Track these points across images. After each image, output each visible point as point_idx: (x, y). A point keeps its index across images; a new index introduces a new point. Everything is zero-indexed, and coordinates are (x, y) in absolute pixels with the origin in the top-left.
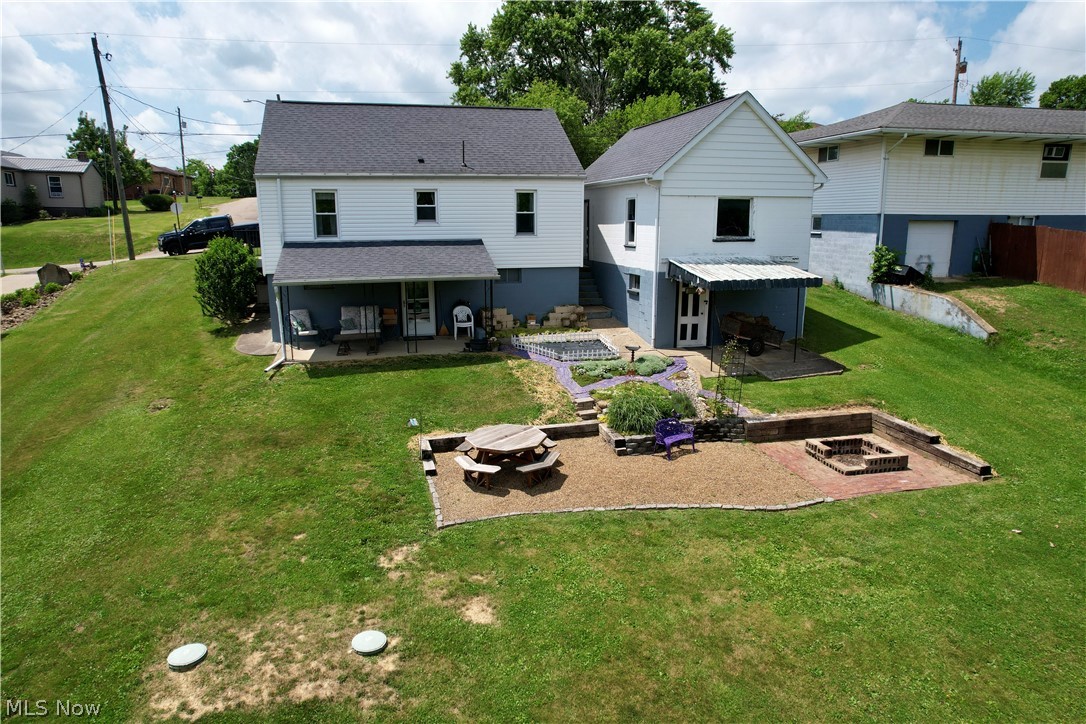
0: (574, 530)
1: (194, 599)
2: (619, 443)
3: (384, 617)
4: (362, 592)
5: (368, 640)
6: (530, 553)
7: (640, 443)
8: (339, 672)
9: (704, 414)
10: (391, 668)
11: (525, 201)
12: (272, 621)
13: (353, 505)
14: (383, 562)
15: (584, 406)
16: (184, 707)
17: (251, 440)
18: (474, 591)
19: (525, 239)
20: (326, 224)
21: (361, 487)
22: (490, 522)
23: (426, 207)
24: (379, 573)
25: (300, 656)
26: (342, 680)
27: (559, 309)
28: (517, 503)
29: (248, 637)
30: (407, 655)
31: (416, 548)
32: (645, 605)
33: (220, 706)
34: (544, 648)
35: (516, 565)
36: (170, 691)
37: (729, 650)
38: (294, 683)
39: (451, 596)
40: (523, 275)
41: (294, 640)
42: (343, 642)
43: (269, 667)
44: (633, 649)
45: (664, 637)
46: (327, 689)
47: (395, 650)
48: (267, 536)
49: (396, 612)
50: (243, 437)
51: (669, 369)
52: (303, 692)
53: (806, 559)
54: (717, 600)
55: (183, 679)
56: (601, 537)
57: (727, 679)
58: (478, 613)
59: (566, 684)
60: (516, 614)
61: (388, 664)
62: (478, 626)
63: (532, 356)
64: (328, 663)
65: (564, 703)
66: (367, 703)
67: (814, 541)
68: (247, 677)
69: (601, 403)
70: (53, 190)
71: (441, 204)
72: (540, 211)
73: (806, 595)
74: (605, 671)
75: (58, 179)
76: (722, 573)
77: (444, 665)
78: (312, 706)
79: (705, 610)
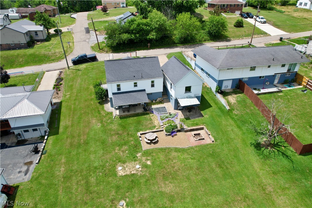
0: (159, 151)
1: (117, 161)
2: (166, 134)
3: (139, 163)
4: (136, 160)
5: (138, 166)
6: (154, 154)
7: (169, 134)
8: (135, 170)
9: (179, 128)
10: (141, 170)
11: (153, 82)
12: (127, 164)
13: (132, 146)
14: (137, 156)
15: (162, 126)
16: (122, 174)
17: (115, 133)
18: (148, 160)
19: (153, 88)
20: (119, 89)
21: (132, 142)
22: (149, 149)
23: (136, 85)
24: (137, 157)
25: (131, 168)
26: (136, 171)
27: (158, 99)
28: (153, 146)
29: (125, 166)
30: (142, 168)
31: (141, 153)
32: (166, 162)
33: (125, 174)
34: (156, 167)
35: (153, 156)
36: (120, 172)
37: (174, 168)
38: (131, 171)
39: (146, 160)
40: (152, 94)
41: (130, 166)
42: (135, 167)
43: (129, 170)
44: (164, 167)
45: (168, 166)
46: (135, 172)
47: (141, 167)
48: (123, 151)
49: (140, 163)
50: (114, 133)
51: (175, 116)
52: (133, 172)
53: (186, 156)
54: (174, 161)
55: (121, 171)
56: (163, 152)
57: (173, 171)
58: (149, 163)
59: (158, 172)
60: (153, 163)
61: (140, 169)
62: (149, 164)
63: (154, 113)
64: (134, 169)
65: (158, 174)
66: (139, 173)
67: (187, 153)
68: (127, 171)
69: (164, 125)
70: (36, 35)
71: (138, 84)
72: (155, 83)
73: (184, 161)
74: (162, 170)
75: (37, 32)
76: (176, 158)
77: (146, 169)
78: (133, 174)
79: (173, 163)
